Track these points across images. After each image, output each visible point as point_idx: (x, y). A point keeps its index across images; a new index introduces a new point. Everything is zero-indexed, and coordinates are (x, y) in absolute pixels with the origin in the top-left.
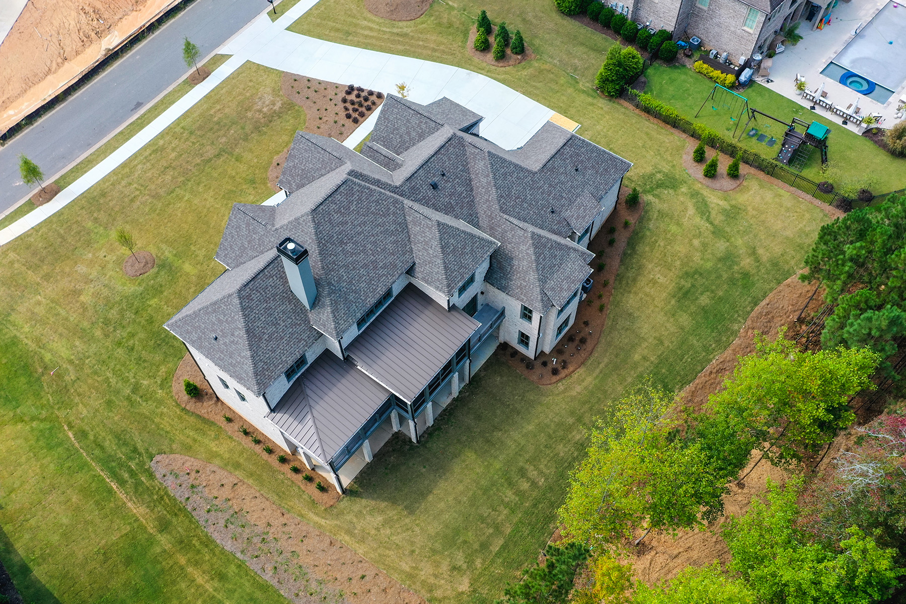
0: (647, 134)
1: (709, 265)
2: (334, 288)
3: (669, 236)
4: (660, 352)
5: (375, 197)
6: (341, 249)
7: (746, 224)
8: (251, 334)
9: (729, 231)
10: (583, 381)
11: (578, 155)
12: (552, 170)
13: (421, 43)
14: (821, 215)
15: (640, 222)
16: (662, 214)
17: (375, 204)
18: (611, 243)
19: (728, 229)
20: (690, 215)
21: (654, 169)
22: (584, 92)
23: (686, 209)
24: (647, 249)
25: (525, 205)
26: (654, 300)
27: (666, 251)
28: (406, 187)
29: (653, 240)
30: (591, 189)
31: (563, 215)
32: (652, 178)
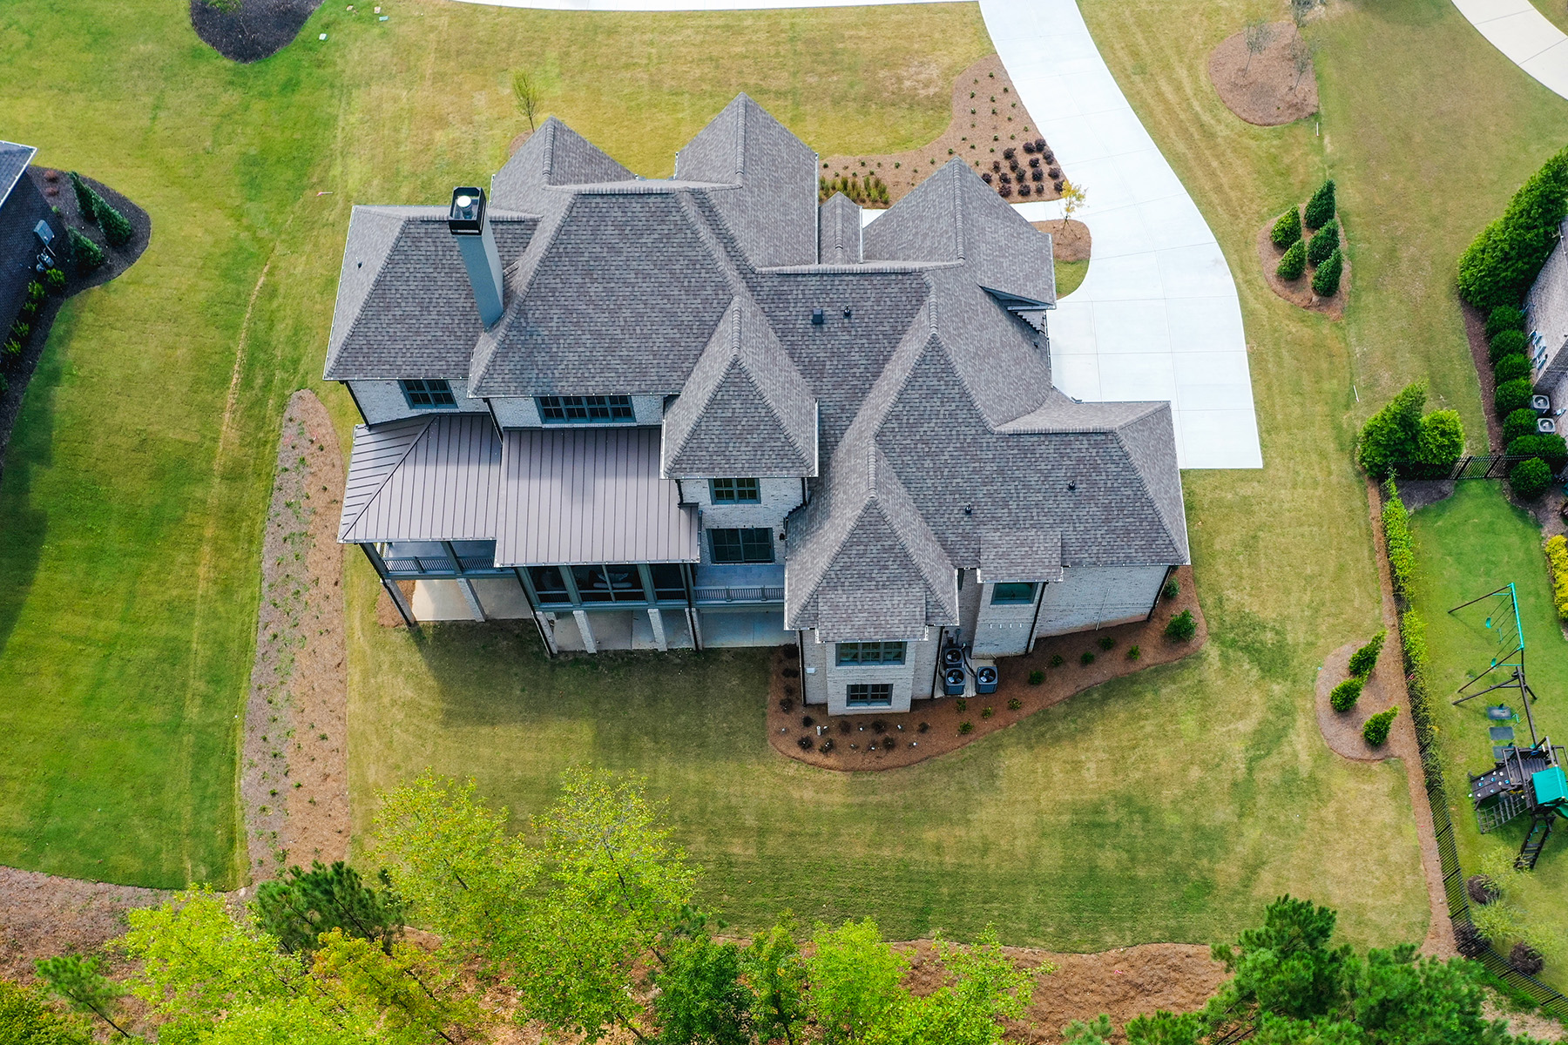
0: (1342, 568)
1: (1172, 820)
2: (524, 325)
3: (1170, 728)
4: (967, 863)
5: (695, 253)
8: (380, 292)
9: (1258, 805)
10: (827, 792)
11: (1095, 468)
12: (1025, 452)
13: (1215, 164)
14: (1419, 918)
15: (1156, 670)
16: (1201, 687)
17: (686, 262)
18: (1087, 660)
19: (1262, 801)
20: (1236, 729)
21: (1275, 620)
22: (1338, 428)
23: (1241, 717)
24: (1122, 716)
25: (928, 463)
26: (1045, 789)
27: (1143, 743)
28: (770, 284)
29: (1145, 711)
30: (1072, 537)
31: (982, 531)
32: (1254, 629)
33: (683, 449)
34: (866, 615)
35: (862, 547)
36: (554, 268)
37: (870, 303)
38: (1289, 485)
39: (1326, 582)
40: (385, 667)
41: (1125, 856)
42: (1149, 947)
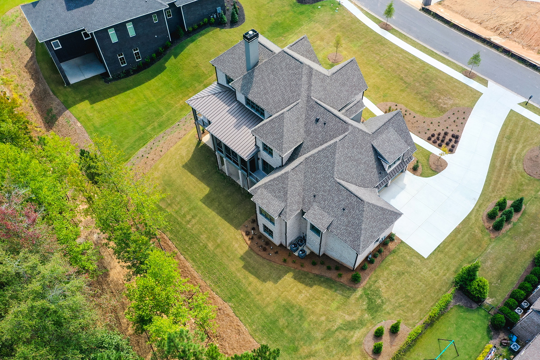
0: (420, 302)
2: (252, 75)
3: (330, 302)
4: (253, 293)
10: (241, 249)
11: (353, 208)
12: (339, 190)
15: (341, 285)
16: (347, 299)
18: (329, 268)
19: (331, 340)
20: (345, 317)
21: (385, 299)
23: (349, 315)
24: (323, 289)
26: (287, 291)
27: (320, 300)
28: (312, 103)
29: (329, 293)
30: (335, 223)
31: (315, 204)
32: (377, 296)
33: (259, 127)
34: (267, 201)
35: (278, 183)
37: (332, 124)
38: (429, 269)
39: (411, 301)
40: (186, 145)
41: (287, 324)
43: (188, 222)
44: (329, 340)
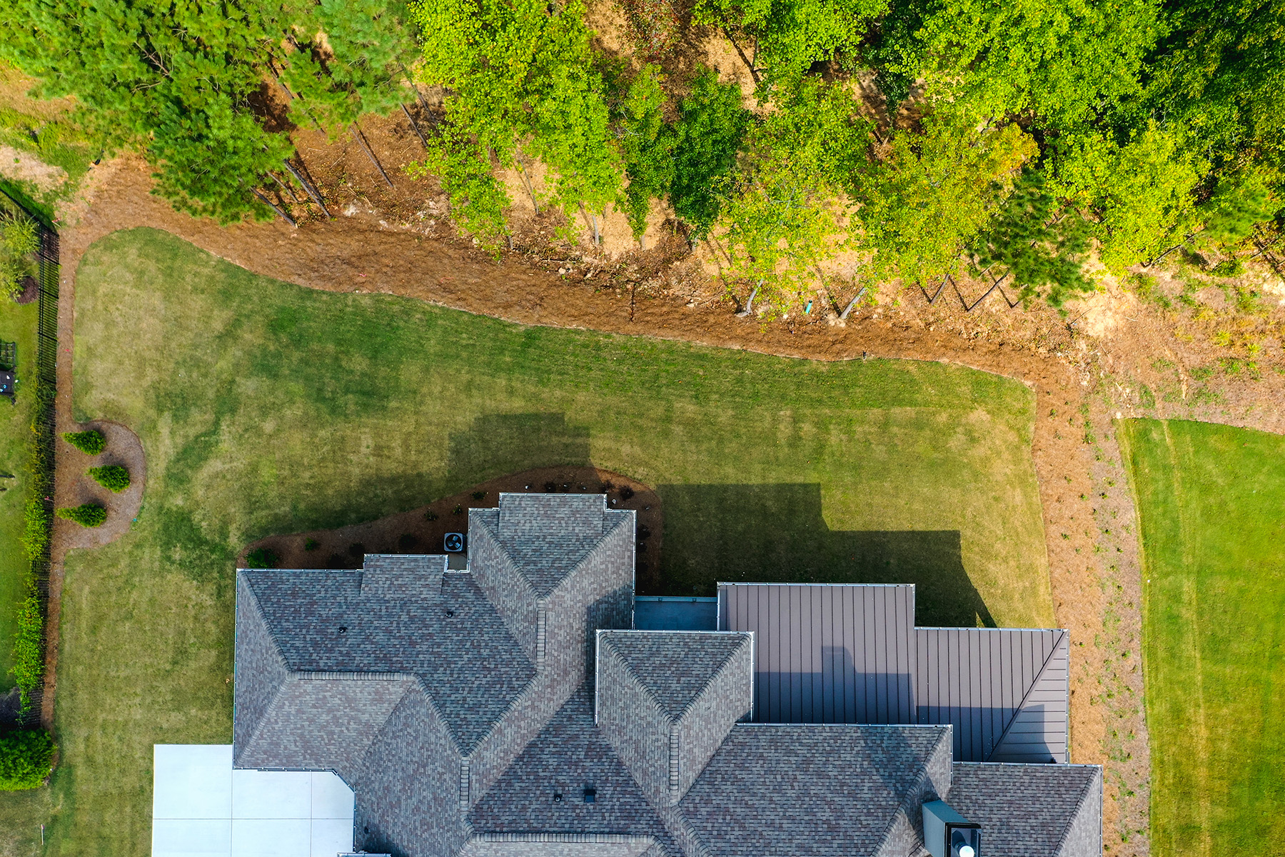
1: (296, 387)
2: (898, 785)
3: (286, 473)
5: (718, 845)
6: (841, 822)
7: (182, 372)
11: (315, 645)
12: (385, 659)
14: (88, 269)
15: (292, 529)
16: (252, 505)
17: (728, 837)
19: (211, 394)
20: (224, 463)
22: (69, 795)
23: (217, 475)
24: (330, 492)
25: (485, 652)
27: (314, 462)
28: (639, 826)
29: (308, 492)
30: (350, 593)
31: (438, 600)
32: (191, 562)
33: (731, 654)
35: (556, 566)
36: (869, 834)
37: (533, 807)
39: (112, 615)
40: (1017, 596)
41: (344, 364)
42: (332, 289)
43: (796, 420)
44: (215, 389)
